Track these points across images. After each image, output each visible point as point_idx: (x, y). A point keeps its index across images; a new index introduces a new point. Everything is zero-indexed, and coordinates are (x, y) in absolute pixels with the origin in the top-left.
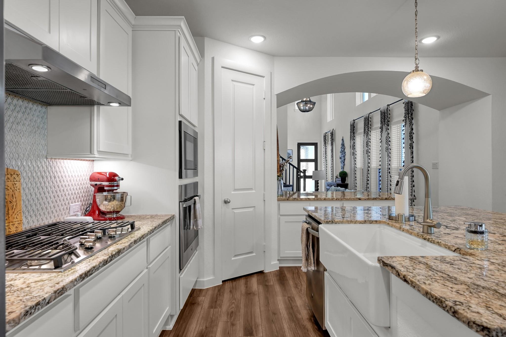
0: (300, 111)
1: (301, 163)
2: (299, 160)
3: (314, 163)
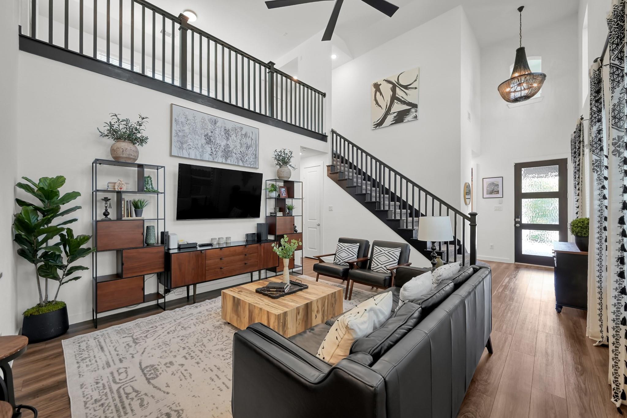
0: (510, 102)
1: (523, 199)
2: (519, 196)
3: (557, 199)
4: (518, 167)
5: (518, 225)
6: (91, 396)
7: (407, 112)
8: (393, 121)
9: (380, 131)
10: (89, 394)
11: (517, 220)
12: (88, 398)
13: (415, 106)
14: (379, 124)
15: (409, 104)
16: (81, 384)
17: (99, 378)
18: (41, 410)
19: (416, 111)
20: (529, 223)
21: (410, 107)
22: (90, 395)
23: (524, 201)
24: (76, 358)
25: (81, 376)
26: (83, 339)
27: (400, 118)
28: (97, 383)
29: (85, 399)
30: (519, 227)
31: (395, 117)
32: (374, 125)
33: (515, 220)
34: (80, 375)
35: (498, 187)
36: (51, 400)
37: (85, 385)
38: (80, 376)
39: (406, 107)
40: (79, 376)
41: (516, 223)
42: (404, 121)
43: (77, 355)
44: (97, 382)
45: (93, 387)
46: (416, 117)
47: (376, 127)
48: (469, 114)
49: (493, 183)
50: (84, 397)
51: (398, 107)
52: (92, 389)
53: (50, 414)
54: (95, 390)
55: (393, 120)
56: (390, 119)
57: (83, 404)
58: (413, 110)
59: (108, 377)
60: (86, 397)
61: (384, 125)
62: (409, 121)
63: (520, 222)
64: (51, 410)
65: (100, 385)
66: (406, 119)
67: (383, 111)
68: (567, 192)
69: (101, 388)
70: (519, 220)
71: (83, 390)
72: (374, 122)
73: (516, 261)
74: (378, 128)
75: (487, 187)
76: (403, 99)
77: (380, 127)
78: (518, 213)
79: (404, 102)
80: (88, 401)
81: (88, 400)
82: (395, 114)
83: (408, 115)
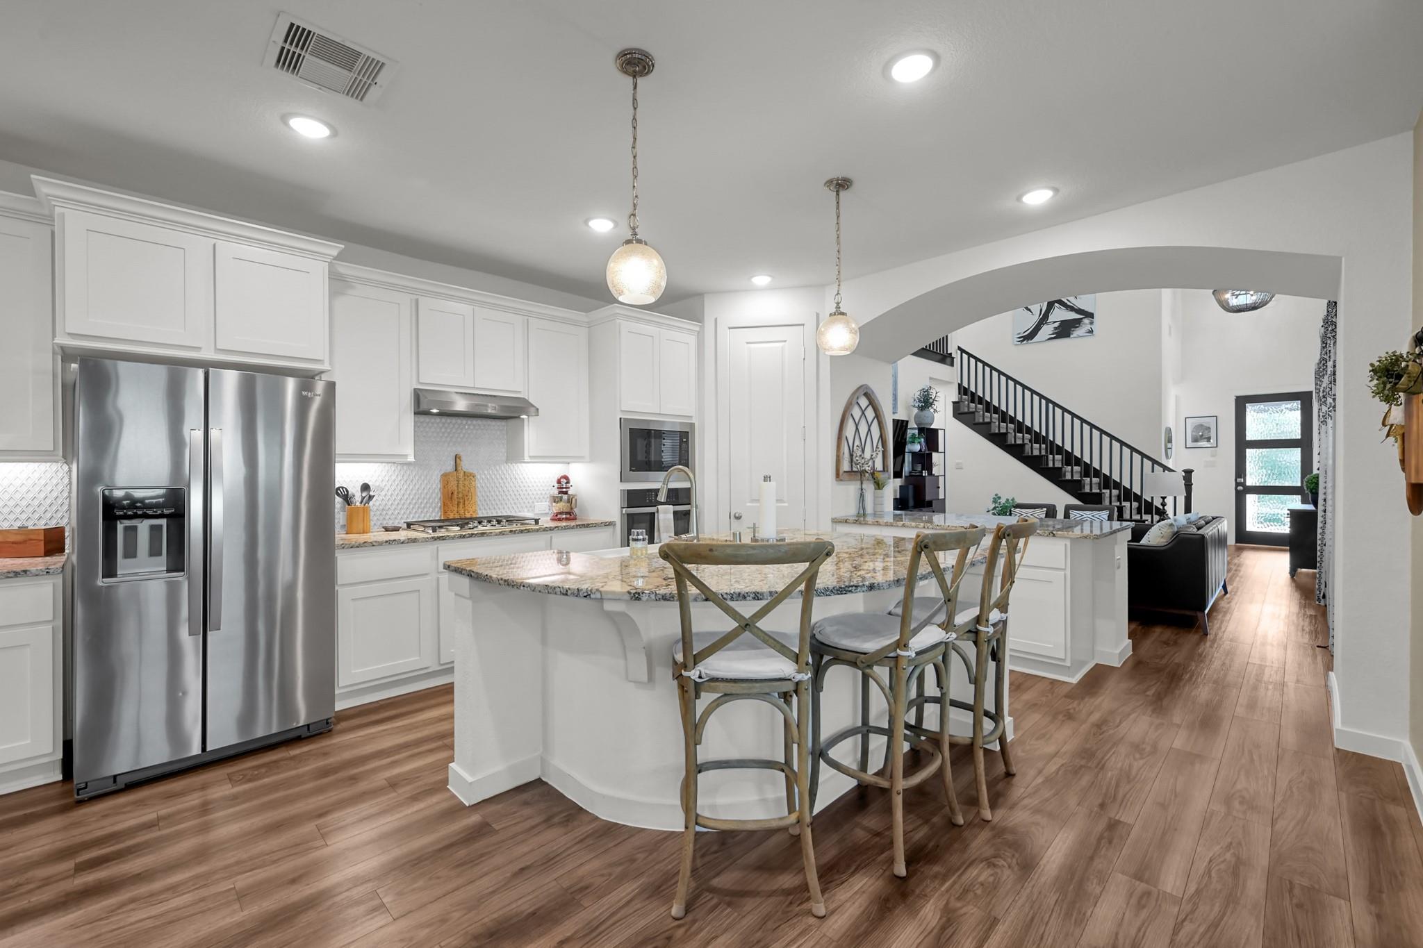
0: (1231, 312)
1: (1248, 450)
2: (1242, 444)
3: (1299, 450)
4: (1241, 403)
5: (1240, 488)
7: (1075, 324)
8: (1053, 334)
9: (1028, 347)
11: (1238, 480)
13: (1090, 315)
14: (1029, 336)
15: (1079, 311)
19: (1092, 323)
20: (1258, 485)
21: (1082, 317)
23: (1250, 452)
27: (1065, 330)
30: (1242, 492)
31: (1055, 329)
32: (1019, 338)
33: (1236, 480)
35: (1210, 432)
39: (1073, 316)
41: (1237, 484)
42: (1072, 336)
46: (1091, 331)
47: (1022, 341)
48: (1170, 327)
49: (1202, 425)
51: (1059, 314)
55: (1052, 332)
56: (1047, 330)
58: (1086, 321)
61: (1036, 339)
62: (1079, 336)
63: (1243, 484)
66: (1074, 332)
67: (1035, 319)
68: (1312, 440)
70: (1242, 480)
72: (1019, 334)
73: (1237, 542)
74: (1025, 342)
75: (1193, 431)
76: (1069, 303)
77: (1030, 342)
78: (1240, 471)
79: (1071, 309)
82: (1056, 325)
83: (1078, 327)
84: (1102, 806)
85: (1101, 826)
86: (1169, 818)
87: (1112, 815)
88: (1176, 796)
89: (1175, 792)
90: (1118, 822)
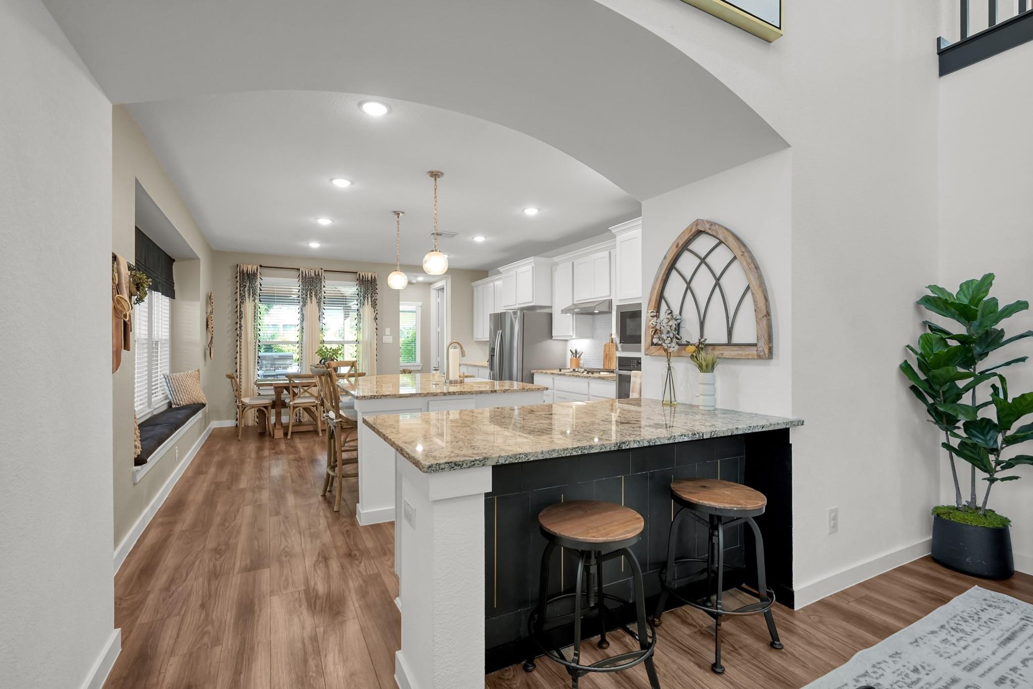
6: (882, 675)
10: (883, 670)
12: (875, 672)
16: (898, 652)
17: (927, 668)
18: (829, 637)
22: (883, 672)
24: (951, 619)
25: (915, 644)
26: (1003, 605)
28: (916, 670)
29: (870, 671)
34: (916, 641)
36: (850, 636)
37: (900, 657)
38: (914, 642)
40: (912, 641)
43: (958, 618)
44: (918, 669)
45: (903, 669)
50: (874, 666)
52: (899, 670)
53: (828, 647)
54: (899, 675)
57: (862, 672)
59: (940, 679)
60: (876, 669)
64: (834, 645)
65: (914, 677)
69: (908, 681)
71: (890, 660)
80: (870, 676)
81: (871, 674)
84: (287, 517)
85: (282, 511)
86: (256, 526)
87: (280, 516)
88: (256, 537)
89: (257, 540)
90: (276, 515)
